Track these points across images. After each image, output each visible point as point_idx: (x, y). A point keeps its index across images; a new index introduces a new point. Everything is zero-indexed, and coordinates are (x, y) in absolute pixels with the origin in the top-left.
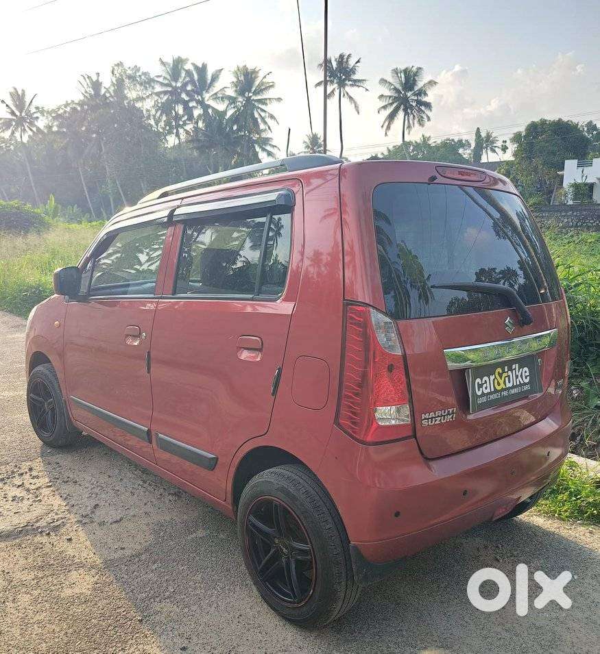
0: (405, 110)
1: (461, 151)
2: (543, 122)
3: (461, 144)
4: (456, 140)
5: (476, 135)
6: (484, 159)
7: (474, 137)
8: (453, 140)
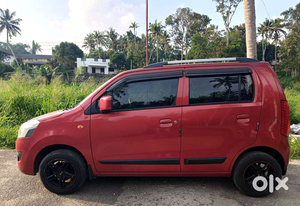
0: (7, 28)
1: (26, 49)
2: (66, 43)
3: (26, 46)
4: (24, 44)
5: (33, 43)
6: (37, 54)
7: (32, 44)
8: (22, 44)
